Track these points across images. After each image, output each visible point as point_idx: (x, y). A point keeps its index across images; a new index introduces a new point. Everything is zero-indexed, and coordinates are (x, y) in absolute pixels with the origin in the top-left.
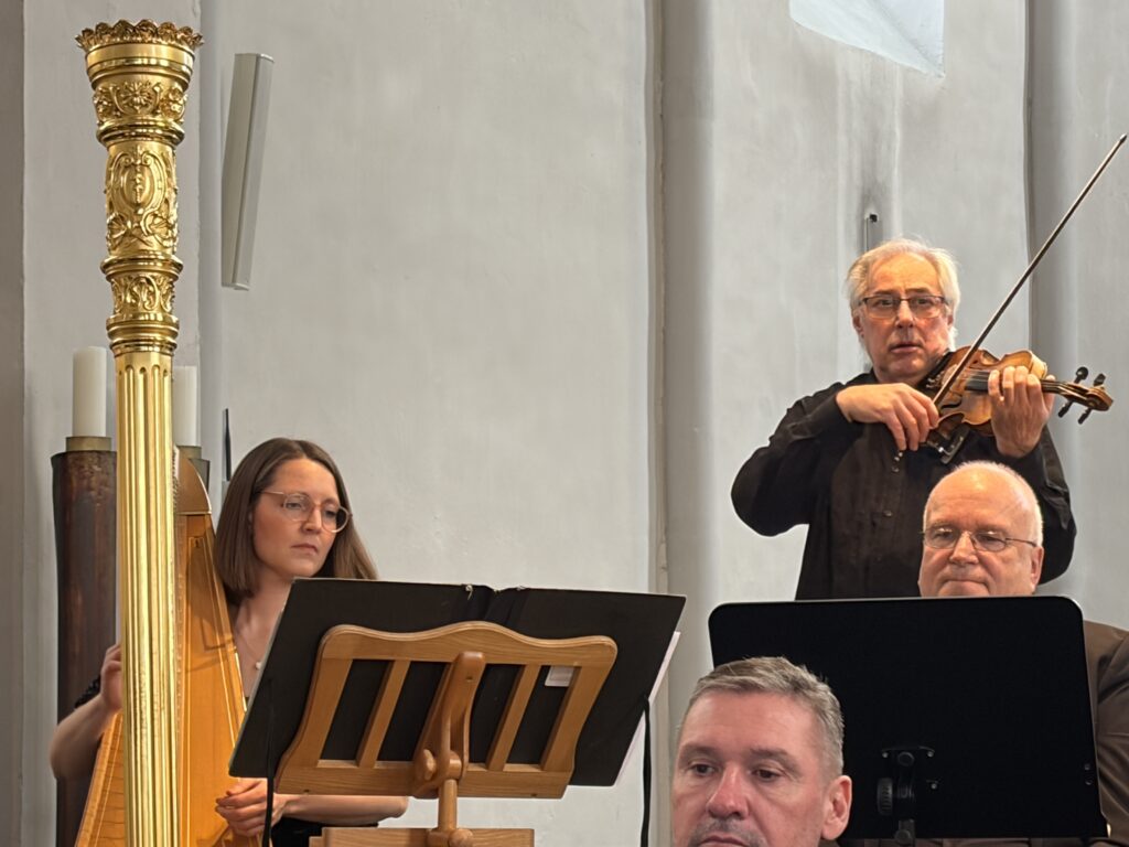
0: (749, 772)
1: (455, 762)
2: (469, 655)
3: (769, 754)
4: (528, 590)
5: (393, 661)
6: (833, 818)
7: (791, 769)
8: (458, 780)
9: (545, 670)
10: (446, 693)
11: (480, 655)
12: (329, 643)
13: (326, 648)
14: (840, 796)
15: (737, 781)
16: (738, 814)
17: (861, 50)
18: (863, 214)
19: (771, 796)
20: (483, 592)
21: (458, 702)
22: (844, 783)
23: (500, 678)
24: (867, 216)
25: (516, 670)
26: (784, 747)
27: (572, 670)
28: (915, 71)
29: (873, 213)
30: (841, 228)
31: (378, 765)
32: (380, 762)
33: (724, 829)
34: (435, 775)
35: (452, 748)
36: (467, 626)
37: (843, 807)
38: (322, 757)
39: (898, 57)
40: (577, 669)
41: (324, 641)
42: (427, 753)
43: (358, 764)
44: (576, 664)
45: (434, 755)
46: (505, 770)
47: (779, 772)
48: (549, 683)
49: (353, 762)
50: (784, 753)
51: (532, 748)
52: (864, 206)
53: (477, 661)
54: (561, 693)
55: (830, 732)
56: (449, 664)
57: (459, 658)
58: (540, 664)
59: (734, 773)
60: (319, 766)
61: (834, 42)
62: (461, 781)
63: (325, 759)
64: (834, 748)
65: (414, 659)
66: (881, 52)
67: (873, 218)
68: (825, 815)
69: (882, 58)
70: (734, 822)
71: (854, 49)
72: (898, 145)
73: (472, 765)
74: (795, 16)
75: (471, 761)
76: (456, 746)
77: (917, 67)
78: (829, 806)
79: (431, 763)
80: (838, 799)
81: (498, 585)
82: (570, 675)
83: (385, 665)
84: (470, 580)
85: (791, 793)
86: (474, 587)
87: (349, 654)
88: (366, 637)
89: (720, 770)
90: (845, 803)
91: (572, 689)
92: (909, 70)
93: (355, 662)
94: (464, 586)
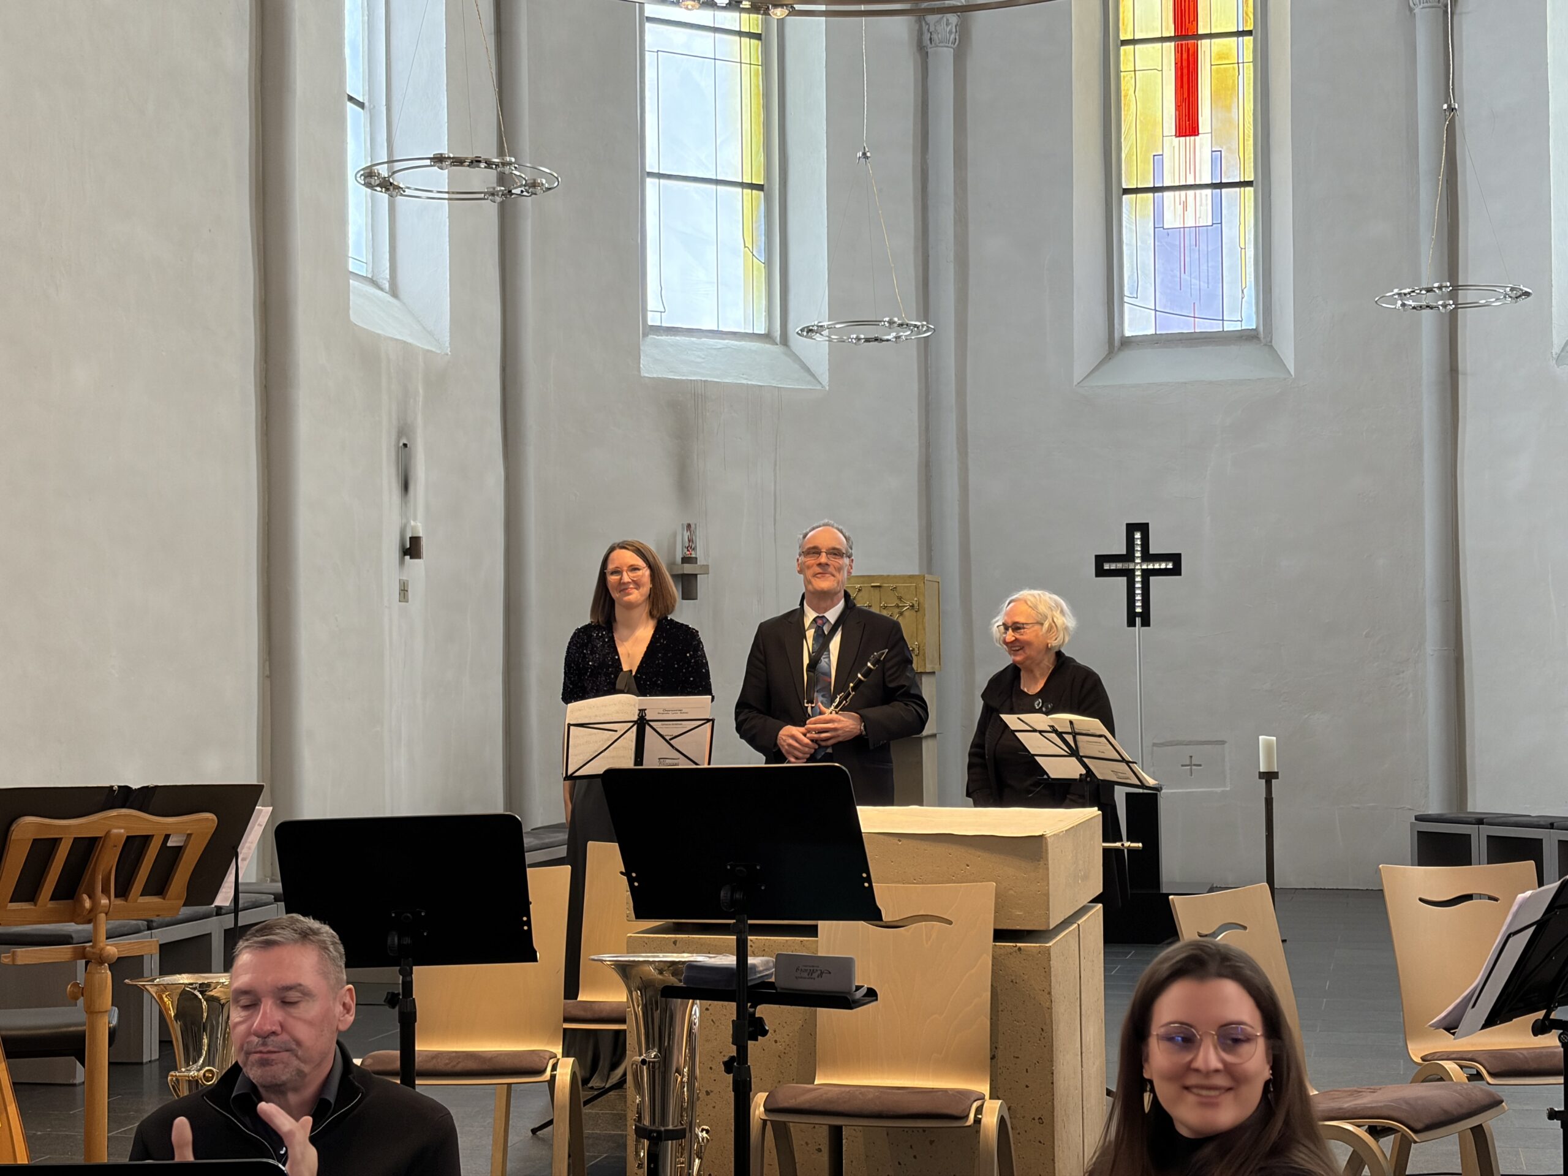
0: (278, 1002)
1: (104, 901)
2: (115, 831)
3: (289, 988)
4: (156, 787)
5: (61, 839)
6: (344, 1016)
7: (306, 994)
8: (106, 914)
9: (167, 837)
10: (98, 855)
11: (122, 831)
12: (16, 830)
13: (14, 833)
14: (348, 1000)
15: (271, 1009)
16: (274, 1033)
17: (397, 340)
18: (398, 442)
19: (295, 1015)
20: (125, 790)
21: (108, 861)
22: (350, 990)
23: (136, 845)
24: (401, 444)
25: (146, 839)
26: (302, 982)
27: (186, 835)
28: (431, 351)
29: (405, 442)
30: (384, 453)
31: (51, 905)
32: (52, 902)
33: (264, 1044)
34: (91, 910)
35: (103, 892)
36: (114, 813)
37: (350, 1007)
38: (11, 901)
39: (421, 343)
40: (189, 835)
41: (13, 828)
42: (85, 896)
43: (35, 905)
44: (189, 832)
45: (90, 897)
46: (139, 901)
47: (299, 999)
48: (169, 844)
49: (32, 903)
50: (300, 985)
51: (158, 886)
52: (399, 438)
53: (120, 835)
54: (178, 851)
55: (333, 959)
56: (101, 837)
57: (108, 833)
58: (165, 834)
59: (268, 1006)
60: (8, 908)
61: (379, 335)
62: (109, 913)
63: (14, 902)
64: (338, 969)
65: (76, 836)
66: (410, 340)
67: (405, 445)
68: (337, 1015)
69: (410, 344)
70: (272, 1038)
71: (392, 339)
72: (421, 399)
73: (118, 899)
74: (353, 318)
75: (116, 896)
76: (105, 891)
77: (434, 350)
78: (339, 1008)
79: (87, 904)
80: (346, 1001)
81: (135, 786)
82: (185, 838)
83: (55, 842)
84: (116, 783)
85: (310, 1010)
86: (119, 787)
87: (31, 836)
88: (44, 824)
89: (259, 1003)
90: (351, 1002)
91: (186, 847)
92: (428, 351)
93: (35, 840)
94: (112, 787)
